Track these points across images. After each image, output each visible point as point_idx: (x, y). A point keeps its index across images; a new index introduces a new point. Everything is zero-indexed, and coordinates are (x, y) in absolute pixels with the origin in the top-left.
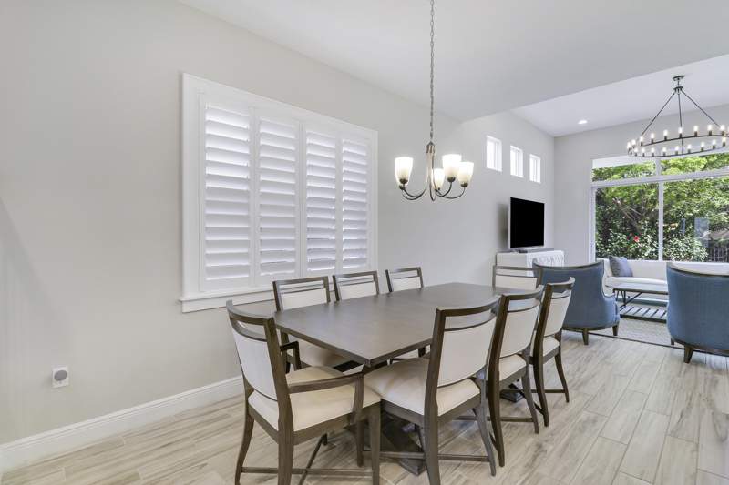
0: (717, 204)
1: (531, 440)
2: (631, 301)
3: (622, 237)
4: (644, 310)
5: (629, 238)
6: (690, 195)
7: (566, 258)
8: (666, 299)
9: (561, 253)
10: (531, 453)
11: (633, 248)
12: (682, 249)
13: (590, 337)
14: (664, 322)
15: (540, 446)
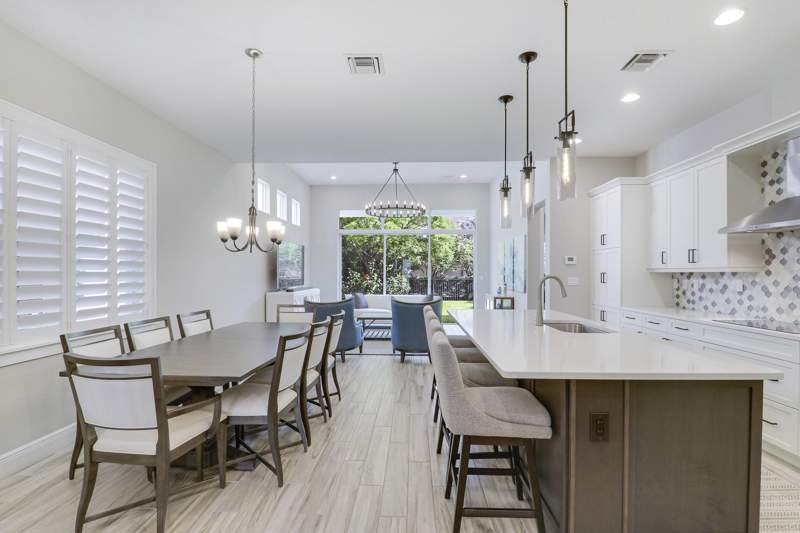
0: (416, 251)
1: (323, 427)
2: (368, 327)
3: (357, 275)
4: (376, 333)
5: (362, 276)
6: (400, 243)
7: (321, 295)
8: (390, 324)
9: (317, 291)
10: (325, 434)
11: (365, 284)
12: (396, 285)
13: (346, 357)
14: (389, 339)
15: (329, 429)
